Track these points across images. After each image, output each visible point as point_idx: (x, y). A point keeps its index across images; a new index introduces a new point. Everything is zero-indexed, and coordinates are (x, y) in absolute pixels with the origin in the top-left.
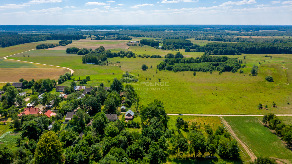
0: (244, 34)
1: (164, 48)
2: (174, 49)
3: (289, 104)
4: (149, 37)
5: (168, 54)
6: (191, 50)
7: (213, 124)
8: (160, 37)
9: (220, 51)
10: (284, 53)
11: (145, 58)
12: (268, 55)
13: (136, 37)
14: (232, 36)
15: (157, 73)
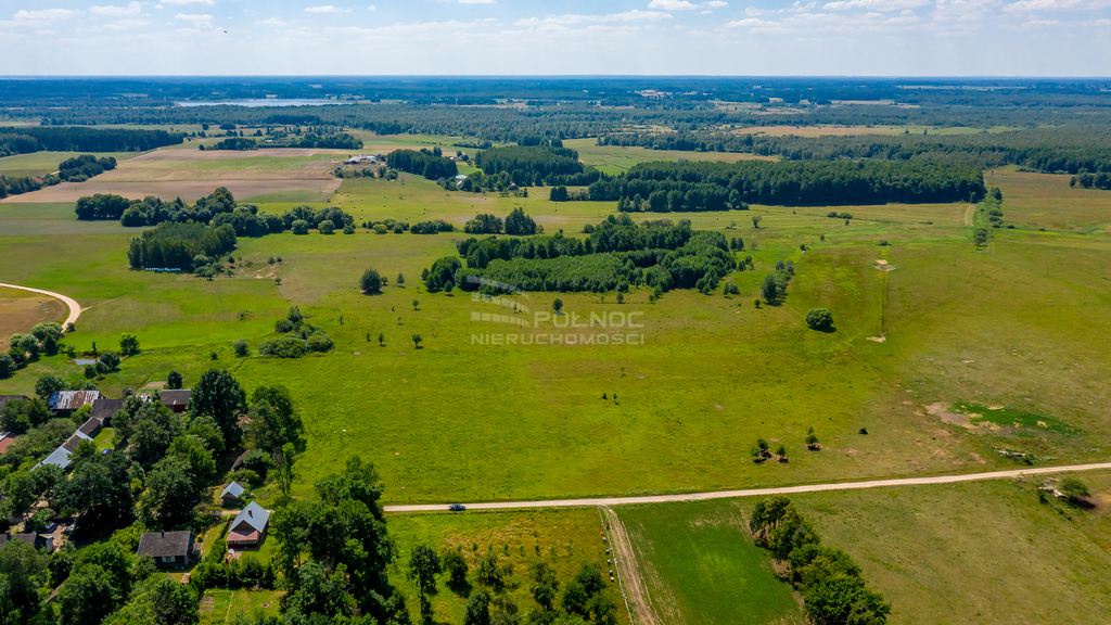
0: (774, 119)
1: (474, 185)
2: (513, 189)
3: (864, 432)
4: (433, 132)
5: (478, 217)
6: (570, 190)
7: (569, 549)
8: (473, 134)
9: (675, 196)
10: (893, 201)
11: (391, 234)
12: (840, 210)
13: (383, 134)
14: (733, 127)
15: (418, 307)
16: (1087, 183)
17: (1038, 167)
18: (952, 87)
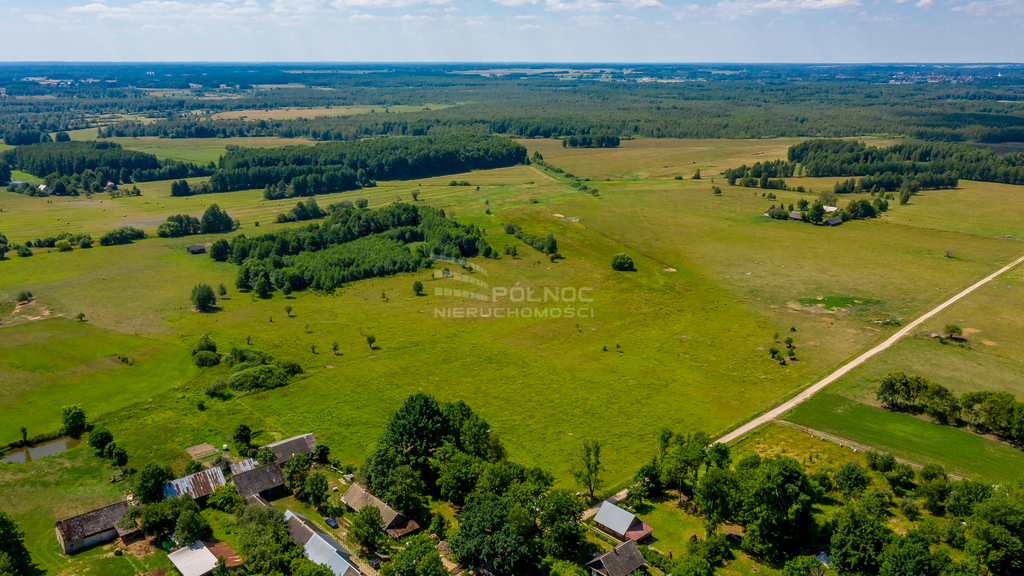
2: (115, 188)
5: (171, 219)
6: (191, 185)
9: (315, 179)
11: (79, 250)
12: (459, 177)
15: (292, 313)
16: (574, 144)
17: (521, 134)
18: (329, 72)
